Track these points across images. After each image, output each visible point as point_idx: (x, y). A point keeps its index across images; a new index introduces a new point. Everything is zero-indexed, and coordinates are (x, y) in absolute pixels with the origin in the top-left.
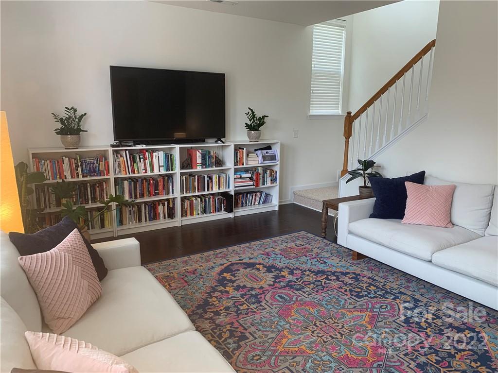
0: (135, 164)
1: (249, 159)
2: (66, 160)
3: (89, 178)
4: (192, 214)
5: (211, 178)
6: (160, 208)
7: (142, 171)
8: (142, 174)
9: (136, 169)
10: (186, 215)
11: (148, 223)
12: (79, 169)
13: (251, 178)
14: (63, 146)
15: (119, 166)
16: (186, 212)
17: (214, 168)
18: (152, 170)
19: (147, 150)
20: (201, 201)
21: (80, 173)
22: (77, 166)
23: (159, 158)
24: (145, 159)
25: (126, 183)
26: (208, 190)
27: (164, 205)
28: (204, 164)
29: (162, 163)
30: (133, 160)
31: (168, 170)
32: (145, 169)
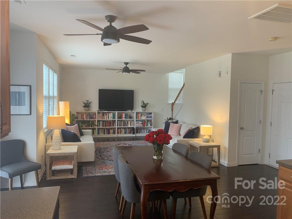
0: (104, 117)
1: (142, 117)
2: (85, 114)
3: (90, 120)
4: (121, 133)
5: (128, 122)
6: (111, 131)
7: (106, 118)
8: (106, 119)
9: (104, 118)
10: (119, 134)
11: (107, 135)
12: (88, 117)
13: (142, 124)
14: (84, 110)
15: (99, 117)
16: (119, 132)
17: (129, 119)
18: (109, 118)
19: (107, 113)
20: (124, 129)
21: (88, 118)
22: (88, 116)
23: (111, 115)
24: (107, 115)
25: (101, 122)
26: (127, 126)
27: (112, 130)
28: (125, 118)
29: (112, 117)
30: (103, 115)
31: (113, 119)
32: (107, 118)
